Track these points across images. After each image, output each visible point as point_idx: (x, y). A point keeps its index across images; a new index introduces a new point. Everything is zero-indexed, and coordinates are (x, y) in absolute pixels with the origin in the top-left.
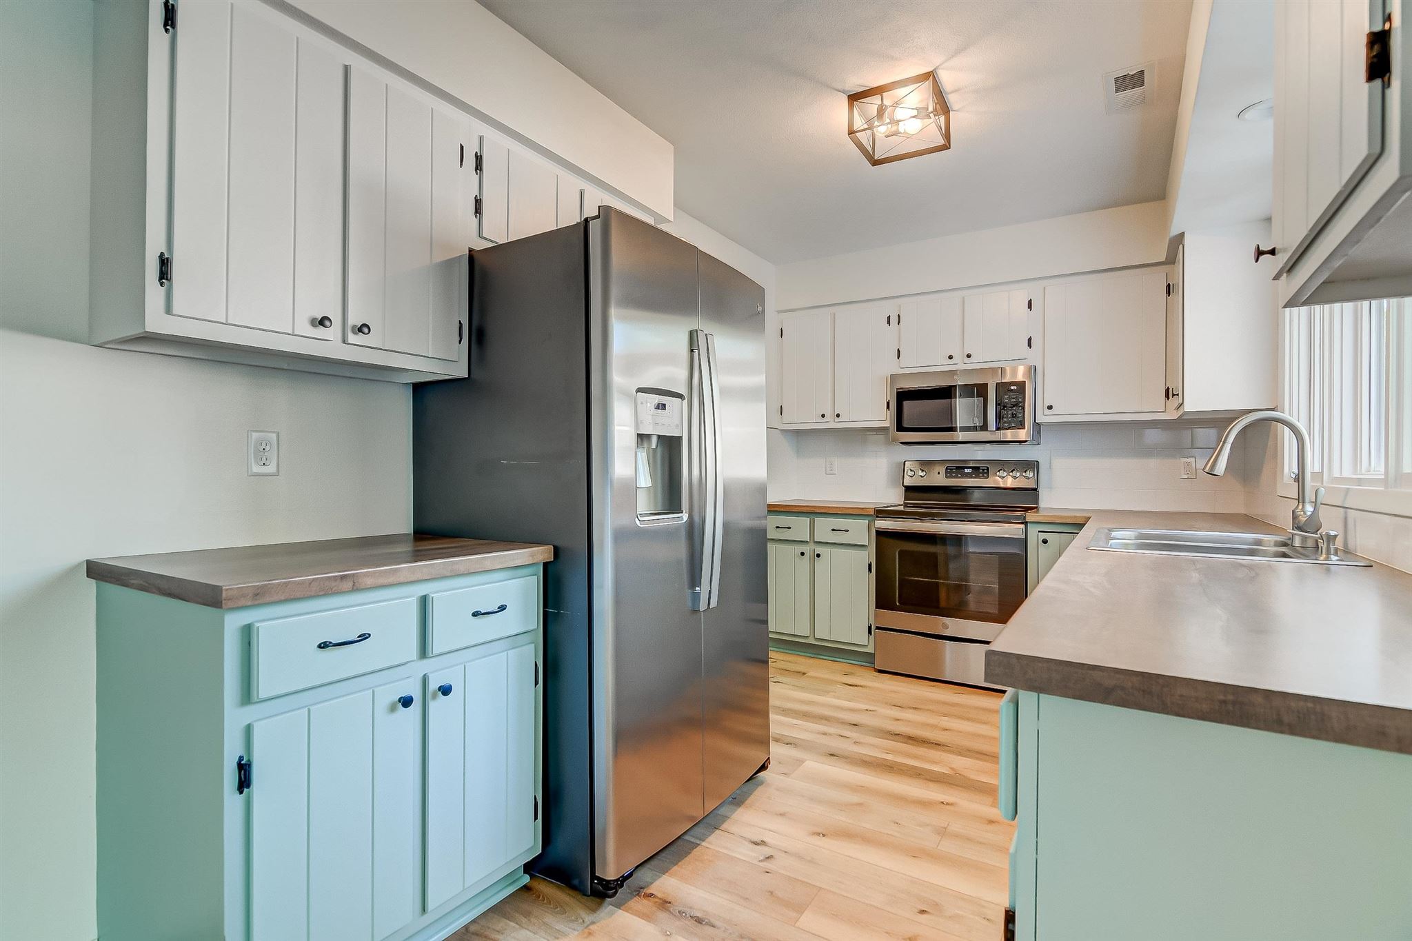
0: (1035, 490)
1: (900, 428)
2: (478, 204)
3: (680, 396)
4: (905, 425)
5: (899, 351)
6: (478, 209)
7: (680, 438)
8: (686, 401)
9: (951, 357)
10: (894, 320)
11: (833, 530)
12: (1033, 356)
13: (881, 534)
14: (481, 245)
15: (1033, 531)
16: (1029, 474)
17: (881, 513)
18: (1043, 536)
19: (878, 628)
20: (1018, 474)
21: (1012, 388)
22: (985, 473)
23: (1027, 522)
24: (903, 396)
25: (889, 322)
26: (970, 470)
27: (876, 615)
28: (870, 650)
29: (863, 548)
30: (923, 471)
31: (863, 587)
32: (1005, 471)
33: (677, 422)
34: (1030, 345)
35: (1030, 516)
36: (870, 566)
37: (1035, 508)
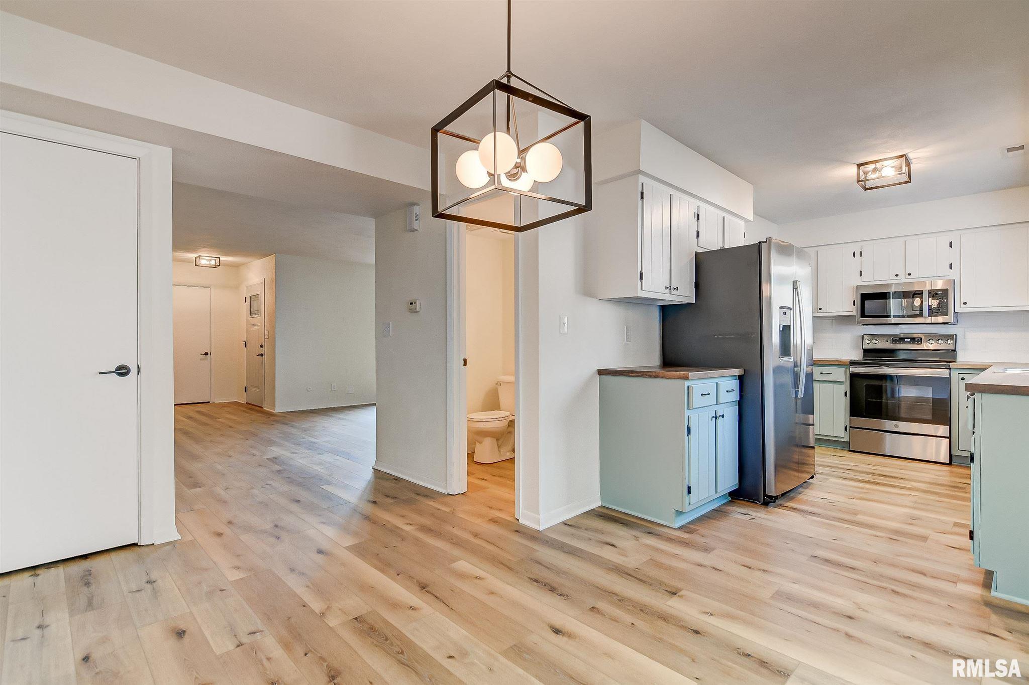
0: (954, 351)
1: (863, 315)
2: (698, 233)
3: (790, 309)
4: (866, 314)
5: (861, 272)
6: (698, 236)
7: (789, 326)
8: (792, 311)
9: (897, 275)
10: (858, 254)
11: (821, 373)
12: (952, 275)
13: (853, 376)
14: (700, 250)
15: (954, 374)
16: (950, 342)
17: (853, 363)
18: (961, 376)
19: (851, 427)
20: (942, 342)
21: (939, 292)
22: (920, 341)
23: (951, 368)
24: (865, 297)
25: (854, 256)
26: (909, 340)
27: (850, 420)
28: (846, 439)
29: (841, 384)
30: (876, 340)
31: (842, 404)
32: (933, 340)
33: (789, 319)
34: (951, 268)
35: (952, 365)
36: (846, 393)
37: (954, 361)
